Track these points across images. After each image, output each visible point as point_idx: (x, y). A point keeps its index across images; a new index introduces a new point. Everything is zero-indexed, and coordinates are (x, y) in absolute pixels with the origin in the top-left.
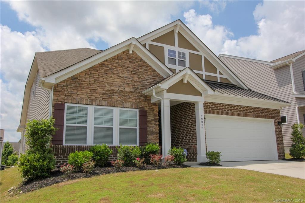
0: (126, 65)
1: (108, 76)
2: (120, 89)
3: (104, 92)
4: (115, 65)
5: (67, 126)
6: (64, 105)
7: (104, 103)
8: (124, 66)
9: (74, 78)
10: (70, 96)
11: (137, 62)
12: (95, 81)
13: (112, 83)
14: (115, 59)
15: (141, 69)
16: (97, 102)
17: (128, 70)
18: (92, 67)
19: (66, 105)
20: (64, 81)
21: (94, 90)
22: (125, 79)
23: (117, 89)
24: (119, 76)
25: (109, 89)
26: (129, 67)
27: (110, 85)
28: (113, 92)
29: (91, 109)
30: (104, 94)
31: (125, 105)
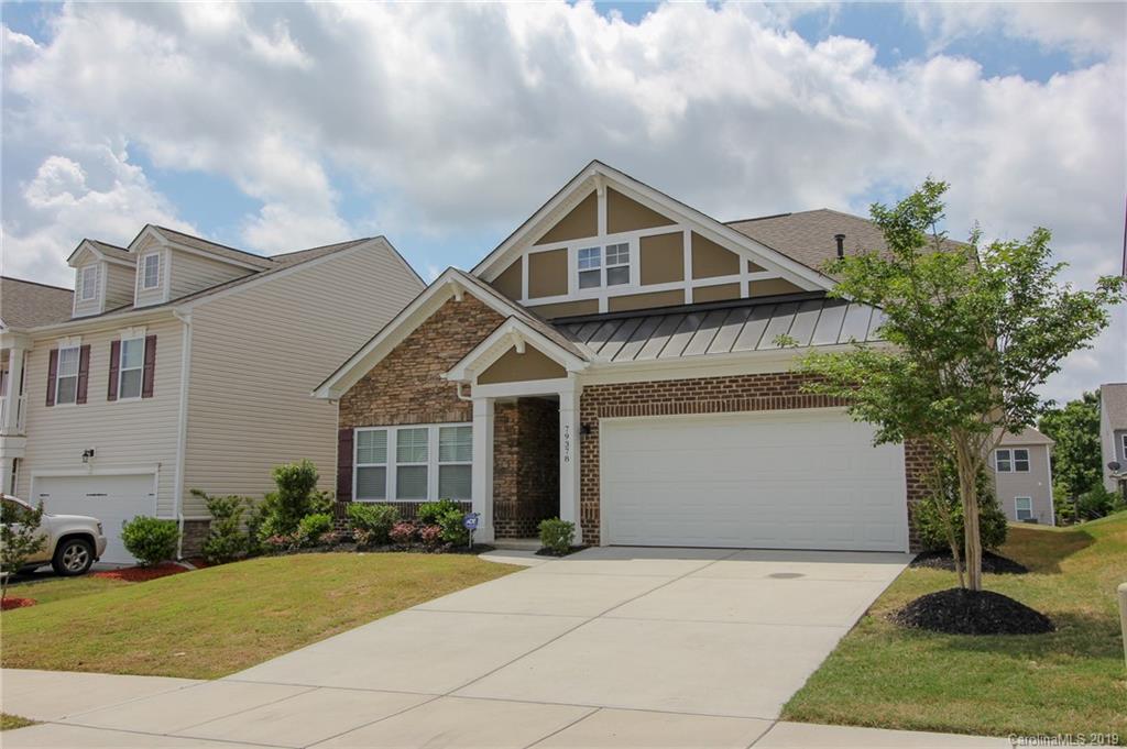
0: (453, 330)
1: (418, 363)
2: (439, 385)
3: (412, 396)
4: (431, 335)
5: (359, 469)
6: (352, 433)
7: (412, 418)
8: (447, 333)
9: (366, 380)
10: (361, 414)
11: (474, 317)
12: (398, 377)
13: (426, 376)
14: (432, 323)
15: (482, 330)
16: (401, 418)
17: (455, 340)
18: (391, 353)
19: (356, 430)
20: (351, 389)
21: (395, 397)
22: (449, 360)
23: (433, 385)
24: (438, 358)
25: (419, 388)
26: (457, 333)
27: (423, 379)
28: (427, 394)
29: (392, 432)
30: (411, 400)
31: (451, 416)
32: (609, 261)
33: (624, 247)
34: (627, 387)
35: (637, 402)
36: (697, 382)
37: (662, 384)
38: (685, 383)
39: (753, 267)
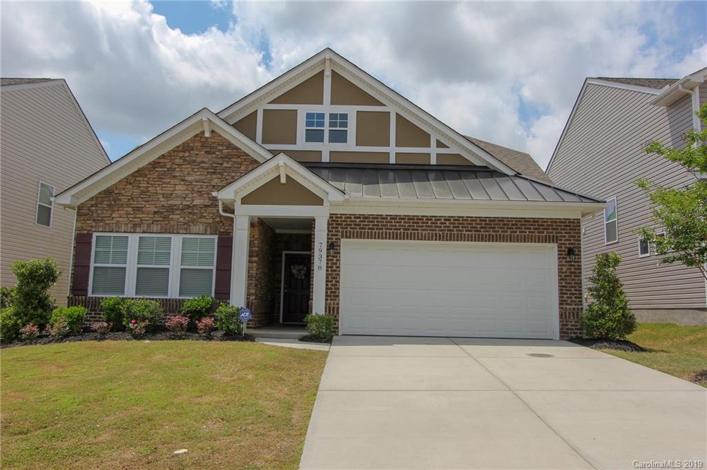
0: (199, 159)
1: (164, 183)
2: (185, 203)
3: (157, 210)
4: (178, 161)
5: (96, 268)
6: (91, 236)
7: (155, 228)
8: (195, 161)
9: (108, 192)
10: (102, 221)
11: (219, 151)
12: (142, 193)
13: (171, 194)
14: (179, 151)
15: (228, 162)
16: (145, 227)
17: (201, 168)
18: (137, 172)
19: (95, 235)
20: (92, 199)
21: (139, 209)
22: (194, 183)
23: (180, 203)
24: (183, 180)
25: (165, 204)
26: (203, 162)
27: (168, 196)
28: (171, 209)
29: (134, 240)
30: (155, 213)
31: (193, 228)
32: (331, 124)
33: (344, 116)
34: (366, 217)
35: (374, 229)
36: (420, 218)
37: (394, 217)
38: (411, 218)
39: (440, 144)
